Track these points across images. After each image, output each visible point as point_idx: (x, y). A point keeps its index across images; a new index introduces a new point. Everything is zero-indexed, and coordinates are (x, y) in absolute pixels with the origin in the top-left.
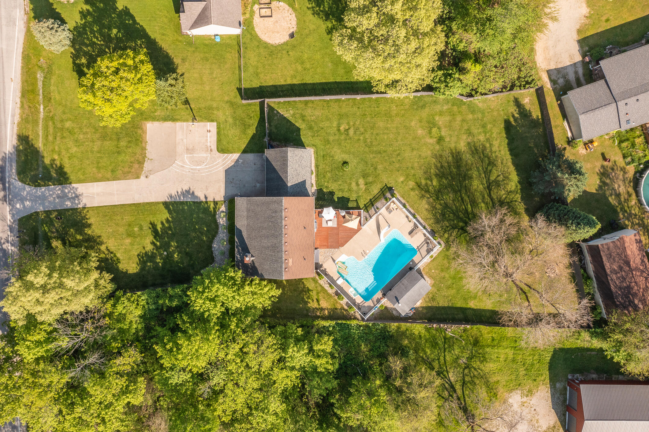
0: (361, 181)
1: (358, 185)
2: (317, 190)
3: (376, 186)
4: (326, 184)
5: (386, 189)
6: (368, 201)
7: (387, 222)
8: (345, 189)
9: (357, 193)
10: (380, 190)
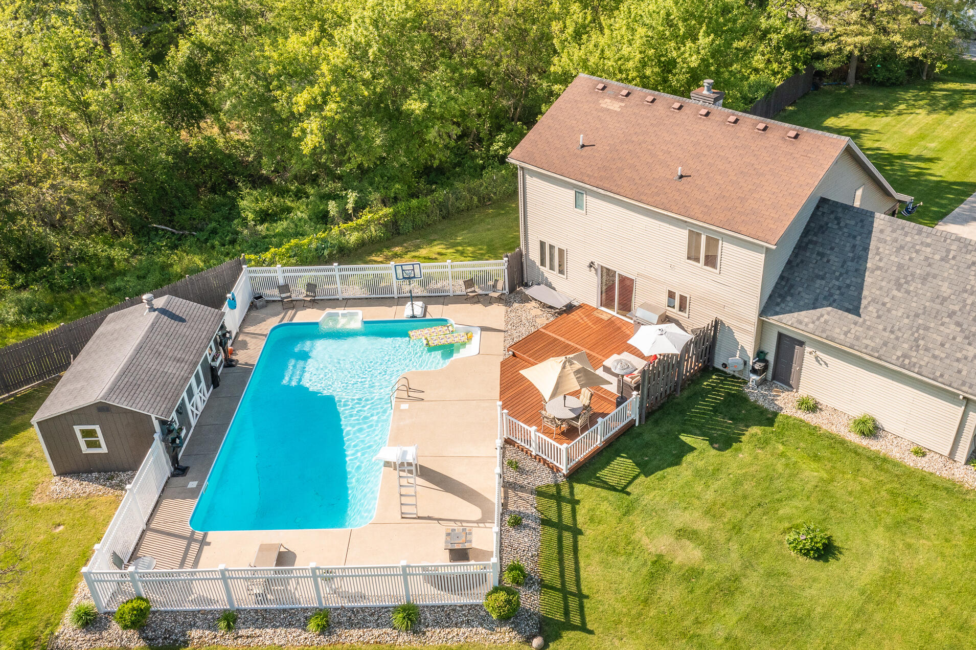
0: (688, 555)
1: (683, 533)
2: (775, 414)
3: (617, 591)
4: (781, 448)
5: (567, 613)
6: (580, 519)
7: (429, 518)
8: (707, 486)
9: (650, 512)
10: (585, 591)
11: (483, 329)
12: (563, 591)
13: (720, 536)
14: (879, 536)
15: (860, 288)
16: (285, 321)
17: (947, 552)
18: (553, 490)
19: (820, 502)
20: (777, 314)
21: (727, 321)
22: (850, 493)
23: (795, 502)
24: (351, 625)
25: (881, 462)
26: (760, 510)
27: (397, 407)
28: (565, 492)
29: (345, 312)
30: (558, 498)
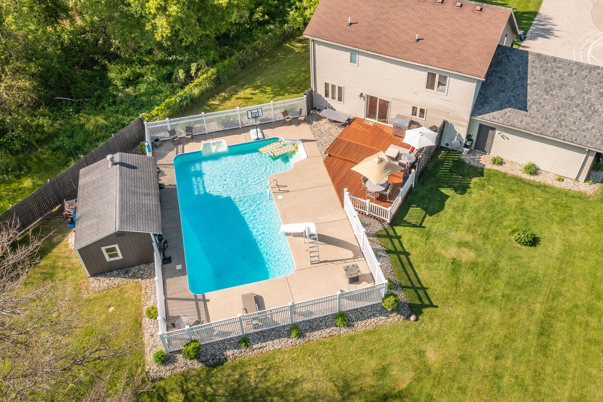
0: (467, 255)
1: (461, 244)
2: (482, 169)
3: (440, 282)
4: (492, 188)
5: (420, 299)
6: (406, 247)
7: (326, 261)
8: (463, 216)
9: (439, 235)
10: (425, 286)
11: (303, 141)
12: (413, 287)
13: (480, 242)
14: (555, 228)
15: (525, 95)
16: (180, 153)
17: (590, 230)
18: (384, 233)
19: (522, 214)
20: (480, 114)
21: (450, 121)
22: (534, 207)
23: (510, 217)
24: (313, 330)
25: (543, 187)
26: (493, 225)
27: (276, 199)
28: (391, 232)
29: (214, 141)
30: (388, 236)
